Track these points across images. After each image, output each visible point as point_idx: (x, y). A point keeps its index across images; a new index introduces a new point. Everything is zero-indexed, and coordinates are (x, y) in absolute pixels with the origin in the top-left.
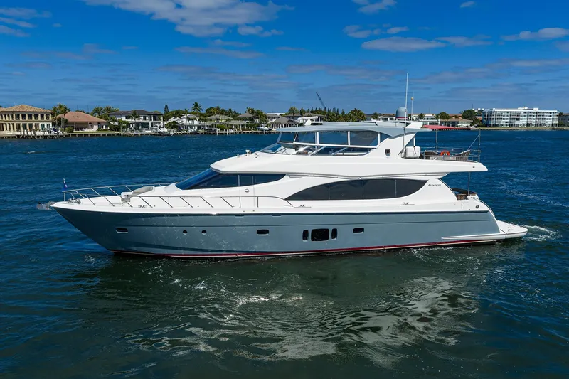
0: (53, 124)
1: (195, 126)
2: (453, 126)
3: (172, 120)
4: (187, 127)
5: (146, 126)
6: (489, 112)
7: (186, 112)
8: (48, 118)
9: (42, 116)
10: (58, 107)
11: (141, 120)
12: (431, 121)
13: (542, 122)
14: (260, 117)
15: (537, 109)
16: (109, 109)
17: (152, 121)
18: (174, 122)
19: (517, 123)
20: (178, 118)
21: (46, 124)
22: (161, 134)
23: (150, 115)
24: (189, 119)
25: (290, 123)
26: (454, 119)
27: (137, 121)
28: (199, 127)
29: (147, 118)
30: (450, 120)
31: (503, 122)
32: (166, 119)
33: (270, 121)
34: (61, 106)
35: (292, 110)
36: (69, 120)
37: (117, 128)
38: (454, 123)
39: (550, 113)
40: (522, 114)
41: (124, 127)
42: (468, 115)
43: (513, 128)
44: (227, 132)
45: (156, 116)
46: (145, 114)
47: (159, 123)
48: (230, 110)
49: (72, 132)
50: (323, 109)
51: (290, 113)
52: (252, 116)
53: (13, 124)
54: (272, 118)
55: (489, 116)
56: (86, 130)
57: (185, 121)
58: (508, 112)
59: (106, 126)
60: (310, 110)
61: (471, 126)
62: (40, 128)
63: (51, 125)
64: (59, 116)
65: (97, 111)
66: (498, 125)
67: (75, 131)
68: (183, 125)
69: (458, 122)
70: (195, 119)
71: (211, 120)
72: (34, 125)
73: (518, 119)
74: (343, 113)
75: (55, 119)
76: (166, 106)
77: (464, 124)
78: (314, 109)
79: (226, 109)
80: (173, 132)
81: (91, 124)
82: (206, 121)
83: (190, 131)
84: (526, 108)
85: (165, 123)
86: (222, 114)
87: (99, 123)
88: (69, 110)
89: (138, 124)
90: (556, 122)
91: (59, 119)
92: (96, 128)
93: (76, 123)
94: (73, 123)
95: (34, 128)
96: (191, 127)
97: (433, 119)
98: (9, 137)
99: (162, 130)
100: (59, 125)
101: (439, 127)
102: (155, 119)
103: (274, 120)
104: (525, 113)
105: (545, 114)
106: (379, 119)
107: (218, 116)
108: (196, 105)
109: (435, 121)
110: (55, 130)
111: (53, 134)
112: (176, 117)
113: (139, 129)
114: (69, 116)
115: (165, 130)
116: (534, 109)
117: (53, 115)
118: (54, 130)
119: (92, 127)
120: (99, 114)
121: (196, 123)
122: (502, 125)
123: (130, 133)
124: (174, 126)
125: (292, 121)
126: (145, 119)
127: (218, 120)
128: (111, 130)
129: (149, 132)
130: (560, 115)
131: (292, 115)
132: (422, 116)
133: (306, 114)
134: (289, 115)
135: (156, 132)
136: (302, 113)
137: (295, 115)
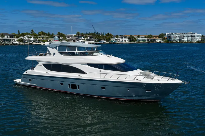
1: (32, 41)
2: (154, 41)
3: (20, 38)
4: (28, 41)
5: (8, 40)
6: (170, 35)
7: (27, 34)
11: (6, 38)
12: (143, 39)
13: (194, 39)
14: (63, 37)
15: (197, 33)
17: (11, 38)
18: (21, 39)
19: (183, 40)
20: (23, 37)
22: (15, 44)
23: (10, 35)
24: (28, 37)
25: (77, 39)
26: (154, 38)
27: (4, 38)
28: (34, 41)
29: (8, 37)
30: (152, 38)
31: (176, 40)
32: (17, 37)
33: (67, 39)
35: (78, 34)
38: (154, 40)
39: (198, 35)
40: (185, 36)
42: (161, 36)
43: (181, 42)
45: (13, 36)
46: (7, 35)
47: (14, 39)
48: (49, 33)
52: (59, 36)
54: (69, 37)
55: (170, 36)
57: (27, 38)
58: (179, 35)
61: (162, 41)
66: (174, 41)
68: (26, 40)
69: (156, 39)
70: (31, 37)
71: (39, 38)
73: (183, 38)
76: (19, 31)
77: (158, 40)
79: (47, 33)
80: (21, 43)
82: (37, 38)
83: (29, 43)
84: (191, 33)
85: (17, 39)
86: (44, 35)
89: (4, 40)
90: (200, 39)
96: (30, 41)
97: (144, 38)
99: (15, 42)
101: (147, 42)
102: (12, 37)
103: (69, 38)
104: (186, 35)
105: (196, 36)
106: (119, 38)
107: (42, 36)
108: (32, 31)
109: (145, 39)
112: (22, 37)
113: (4, 42)
115: (17, 43)
116: (195, 33)
121: (32, 39)
122: (176, 41)
124: (22, 40)
125: (78, 38)
126: (7, 37)
127: (43, 38)
129: (9, 43)
130: (202, 36)
131: (78, 36)
132: (139, 37)
133: (85, 35)
134: (77, 36)
135: (12, 43)
136: (82, 35)
137: (79, 36)
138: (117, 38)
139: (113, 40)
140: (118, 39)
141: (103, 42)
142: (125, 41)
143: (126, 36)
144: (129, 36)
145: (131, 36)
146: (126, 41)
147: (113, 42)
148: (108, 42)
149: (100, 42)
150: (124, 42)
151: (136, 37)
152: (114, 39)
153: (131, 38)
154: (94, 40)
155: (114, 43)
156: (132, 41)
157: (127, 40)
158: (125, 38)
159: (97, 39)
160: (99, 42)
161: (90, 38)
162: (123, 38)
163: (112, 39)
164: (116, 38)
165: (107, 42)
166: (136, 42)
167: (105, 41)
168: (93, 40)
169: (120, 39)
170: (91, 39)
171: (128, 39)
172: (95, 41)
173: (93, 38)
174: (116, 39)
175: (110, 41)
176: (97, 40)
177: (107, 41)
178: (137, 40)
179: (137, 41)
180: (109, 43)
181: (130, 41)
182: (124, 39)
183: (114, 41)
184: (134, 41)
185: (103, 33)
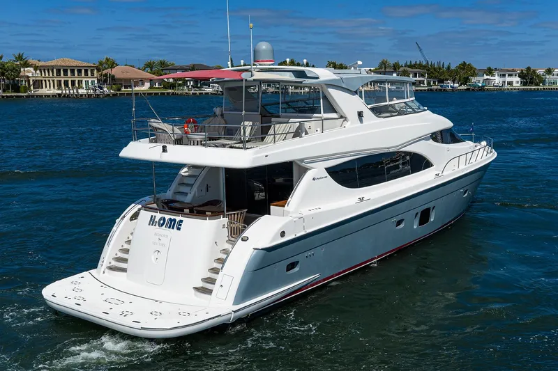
0: (99, 81)
5: (206, 82)
8: (92, 74)
9: (86, 71)
10: (104, 61)
16: (162, 64)
21: (90, 82)
34: (107, 59)
35: (384, 64)
36: (117, 76)
37: (172, 86)
41: (180, 85)
44: (302, 91)
49: (119, 90)
50: (424, 63)
51: (381, 68)
53: (53, 81)
56: (137, 88)
59: (160, 84)
60: (408, 64)
62: (84, 85)
63: (96, 82)
64: (105, 72)
65: (149, 66)
67: (123, 89)
72: (77, 82)
74: (449, 67)
75: (101, 75)
78: (413, 63)
81: (142, 82)
87: (151, 80)
88: (117, 65)
89: (196, 81)
91: (106, 75)
92: (147, 85)
93: (126, 80)
94: (121, 80)
95: (77, 85)
98: (49, 96)
100: (105, 81)
106: (493, 75)
110: (101, 88)
111: (98, 92)
113: (197, 87)
114: (116, 72)
117: (99, 70)
118: (99, 87)
119: (143, 84)
120: (151, 69)
123: (187, 91)
128: (165, 88)
129: (209, 90)
131: (383, 70)
132: (549, 72)
133: (401, 69)
134: (380, 70)
135: (218, 91)
136: (396, 68)
137: (387, 70)
138: (488, 77)
139: (478, 81)
140: (491, 78)
141: (451, 87)
142: (510, 83)
143: (513, 70)
144: (522, 71)
145: (529, 69)
146: (515, 84)
147: (479, 87)
148: (464, 87)
149: (441, 86)
150: (507, 87)
151: (540, 72)
152: (481, 79)
153: (528, 77)
154: (425, 82)
155: (482, 89)
156: (531, 83)
157: (517, 82)
158: (510, 75)
159: (435, 77)
160: (439, 87)
161: (415, 76)
162: (504, 75)
163: (474, 80)
164: (487, 75)
165: (461, 88)
166: (541, 87)
167: (456, 85)
168: (423, 81)
169: (497, 80)
170: (418, 79)
171: (519, 79)
172: (429, 84)
173: (423, 76)
174: (487, 79)
175: (470, 85)
176: (434, 82)
177: (461, 85)
178: (544, 82)
179: (544, 84)
180: (468, 89)
181: (525, 84)
182: (508, 79)
183: (480, 85)
184: (537, 85)
185: (442, 64)
